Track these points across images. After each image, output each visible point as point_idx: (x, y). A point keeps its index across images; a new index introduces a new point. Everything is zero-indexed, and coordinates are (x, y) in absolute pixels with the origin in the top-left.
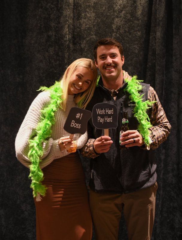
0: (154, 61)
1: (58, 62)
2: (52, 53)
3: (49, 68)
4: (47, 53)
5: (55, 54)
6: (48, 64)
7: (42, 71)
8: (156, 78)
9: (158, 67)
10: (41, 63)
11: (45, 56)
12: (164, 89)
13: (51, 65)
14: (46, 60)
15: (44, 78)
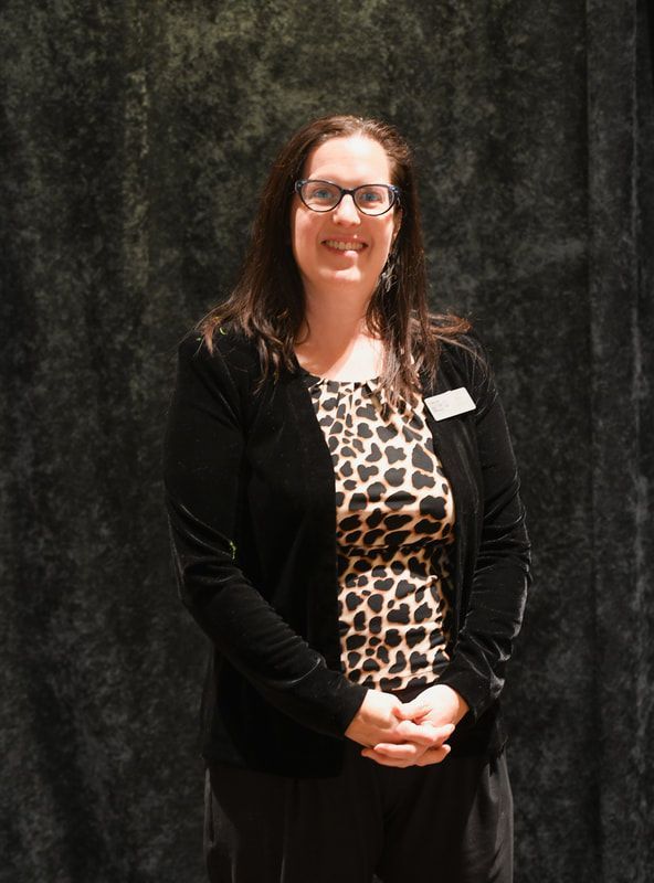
0: (578, 48)
1: (91, 57)
2: (63, 15)
3: (50, 84)
4: (39, 14)
5: (77, 17)
6: (47, 64)
7: (14, 98)
8: (592, 127)
9: (598, 77)
10: (10, 62)
11: (30, 27)
12: (634, 181)
13: (59, 69)
14: (38, 46)
15: (24, 132)
